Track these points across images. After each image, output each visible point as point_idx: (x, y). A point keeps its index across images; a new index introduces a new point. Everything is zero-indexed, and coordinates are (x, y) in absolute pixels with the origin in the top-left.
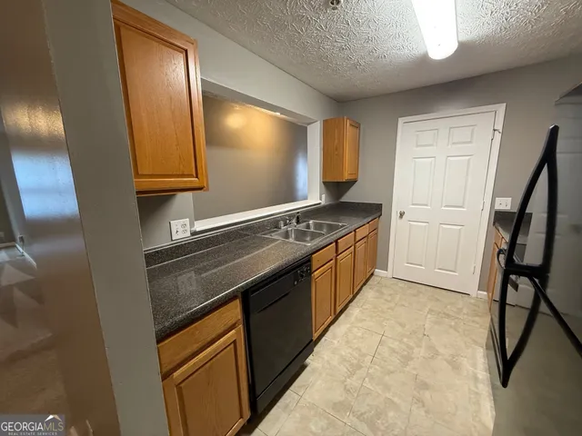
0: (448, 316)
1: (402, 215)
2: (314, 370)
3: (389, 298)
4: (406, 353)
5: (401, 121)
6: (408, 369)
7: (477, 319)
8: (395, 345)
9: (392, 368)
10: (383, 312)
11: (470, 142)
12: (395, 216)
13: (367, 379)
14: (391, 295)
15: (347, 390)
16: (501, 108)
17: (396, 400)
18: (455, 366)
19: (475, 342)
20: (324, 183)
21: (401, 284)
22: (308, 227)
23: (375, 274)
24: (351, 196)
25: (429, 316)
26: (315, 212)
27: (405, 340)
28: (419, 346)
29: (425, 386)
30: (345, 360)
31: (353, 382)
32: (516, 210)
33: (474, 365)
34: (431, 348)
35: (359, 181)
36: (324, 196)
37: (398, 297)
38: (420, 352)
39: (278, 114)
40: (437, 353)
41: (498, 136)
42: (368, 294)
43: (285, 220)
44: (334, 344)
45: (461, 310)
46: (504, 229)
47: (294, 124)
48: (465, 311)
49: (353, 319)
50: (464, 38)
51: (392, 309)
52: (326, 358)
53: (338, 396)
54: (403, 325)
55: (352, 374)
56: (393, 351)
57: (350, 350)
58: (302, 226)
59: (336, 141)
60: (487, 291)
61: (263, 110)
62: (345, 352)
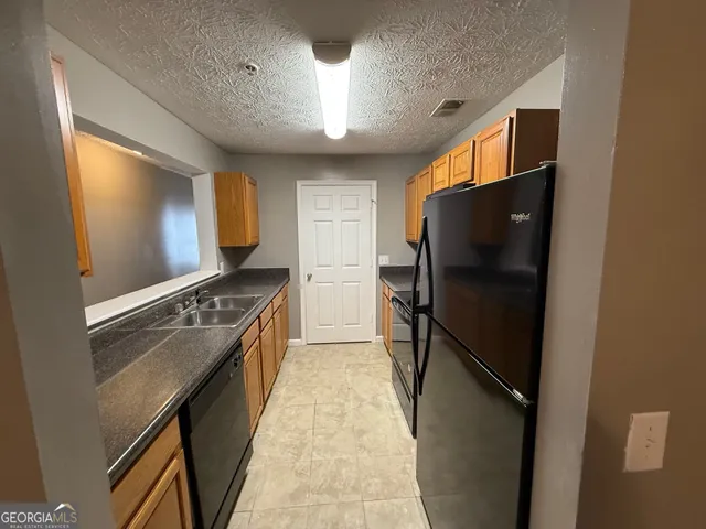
0: (362, 365)
1: (309, 278)
2: (257, 475)
3: (310, 366)
4: (339, 412)
5: (299, 183)
6: (345, 425)
7: (381, 360)
8: (327, 409)
9: (332, 431)
10: (309, 381)
11: (357, 209)
12: (303, 279)
13: (314, 453)
14: (310, 363)
15: (299, 474)
16: (374, 183)
17: (344, 457)
18: (377, 405)
19: (385, 379)
20: (221, 248)
21: (317, 348)
22: (212, 305)
23: (290, 345)
24: (252, 262)
25: (348, 371)
26: (215, 286)
27: (336, 400)
28: (347, 400)
29: (362, 432)
30: (286, 446)
31: (304, 462)
32: (413, 263)
33: (388, 398)
34: (357, 398)
35: (261, 243)
36: (222, 264)
37: (317, 363)
38: (351, 405)
39: (139, 154)
40: (363, 400)
41: (375, 205)
42: (289, 369)
43: (183, 302)
44: (269, 435)
45: (368, 357)
46: (389, 281)
47: (154, 165)
48: (371, 356)
49: (281, 401)
50: (352, 127)
51: (315, 375)
52: (266, 454)
53: (292, 484)
54: (330, 388)
55: (299, 455)
56: (328, 414)
57: (289, 433)
58: (204, 307)
59: (234, 199)
60: (383, 334)
61: (106, 142)
62: (285, 438)
